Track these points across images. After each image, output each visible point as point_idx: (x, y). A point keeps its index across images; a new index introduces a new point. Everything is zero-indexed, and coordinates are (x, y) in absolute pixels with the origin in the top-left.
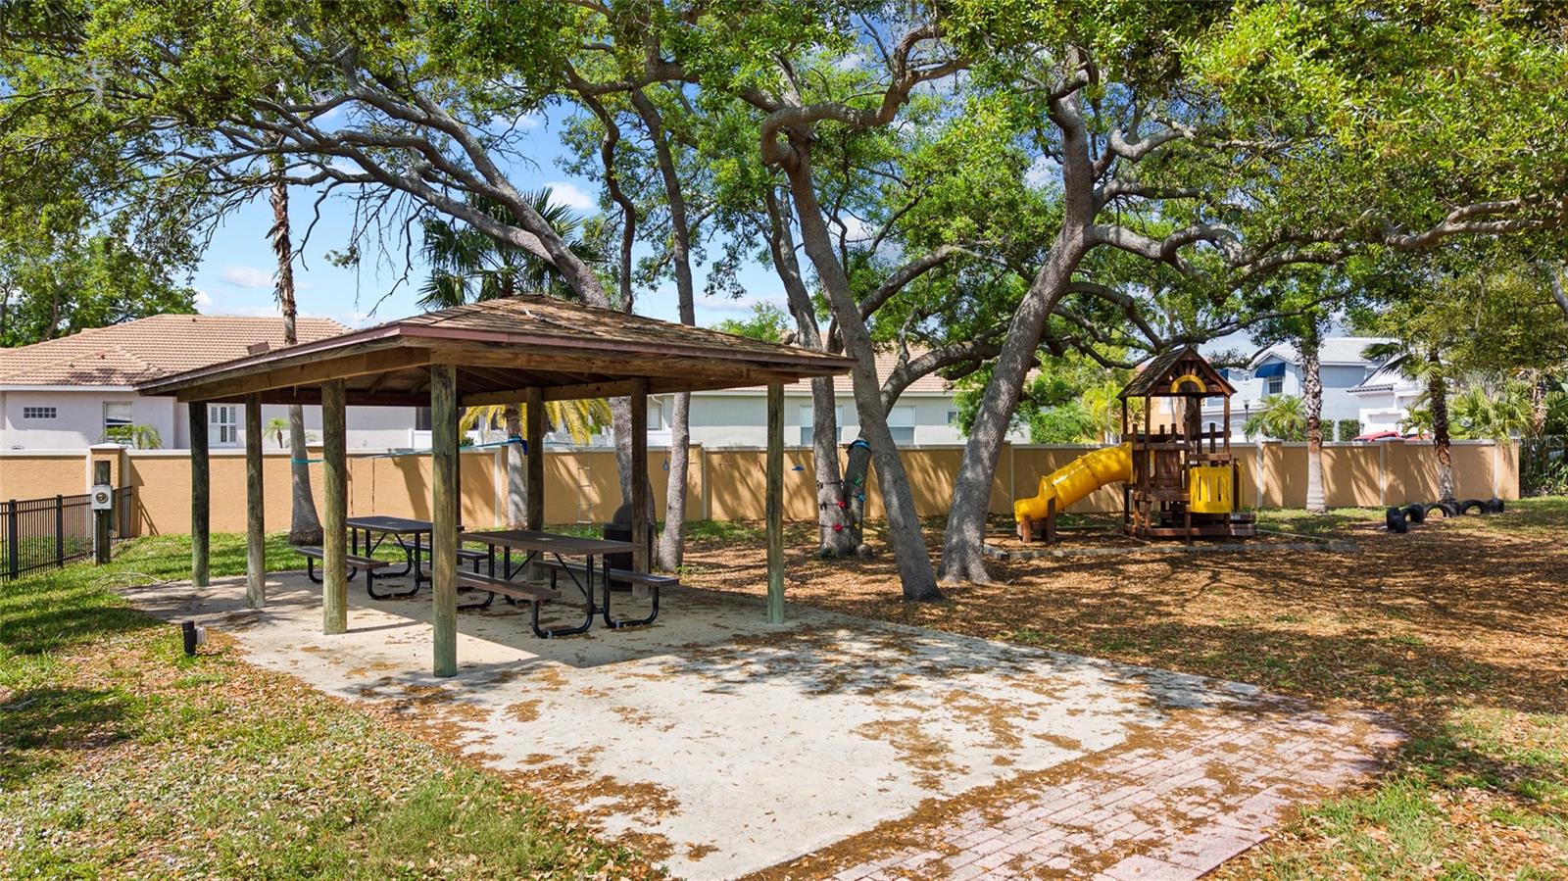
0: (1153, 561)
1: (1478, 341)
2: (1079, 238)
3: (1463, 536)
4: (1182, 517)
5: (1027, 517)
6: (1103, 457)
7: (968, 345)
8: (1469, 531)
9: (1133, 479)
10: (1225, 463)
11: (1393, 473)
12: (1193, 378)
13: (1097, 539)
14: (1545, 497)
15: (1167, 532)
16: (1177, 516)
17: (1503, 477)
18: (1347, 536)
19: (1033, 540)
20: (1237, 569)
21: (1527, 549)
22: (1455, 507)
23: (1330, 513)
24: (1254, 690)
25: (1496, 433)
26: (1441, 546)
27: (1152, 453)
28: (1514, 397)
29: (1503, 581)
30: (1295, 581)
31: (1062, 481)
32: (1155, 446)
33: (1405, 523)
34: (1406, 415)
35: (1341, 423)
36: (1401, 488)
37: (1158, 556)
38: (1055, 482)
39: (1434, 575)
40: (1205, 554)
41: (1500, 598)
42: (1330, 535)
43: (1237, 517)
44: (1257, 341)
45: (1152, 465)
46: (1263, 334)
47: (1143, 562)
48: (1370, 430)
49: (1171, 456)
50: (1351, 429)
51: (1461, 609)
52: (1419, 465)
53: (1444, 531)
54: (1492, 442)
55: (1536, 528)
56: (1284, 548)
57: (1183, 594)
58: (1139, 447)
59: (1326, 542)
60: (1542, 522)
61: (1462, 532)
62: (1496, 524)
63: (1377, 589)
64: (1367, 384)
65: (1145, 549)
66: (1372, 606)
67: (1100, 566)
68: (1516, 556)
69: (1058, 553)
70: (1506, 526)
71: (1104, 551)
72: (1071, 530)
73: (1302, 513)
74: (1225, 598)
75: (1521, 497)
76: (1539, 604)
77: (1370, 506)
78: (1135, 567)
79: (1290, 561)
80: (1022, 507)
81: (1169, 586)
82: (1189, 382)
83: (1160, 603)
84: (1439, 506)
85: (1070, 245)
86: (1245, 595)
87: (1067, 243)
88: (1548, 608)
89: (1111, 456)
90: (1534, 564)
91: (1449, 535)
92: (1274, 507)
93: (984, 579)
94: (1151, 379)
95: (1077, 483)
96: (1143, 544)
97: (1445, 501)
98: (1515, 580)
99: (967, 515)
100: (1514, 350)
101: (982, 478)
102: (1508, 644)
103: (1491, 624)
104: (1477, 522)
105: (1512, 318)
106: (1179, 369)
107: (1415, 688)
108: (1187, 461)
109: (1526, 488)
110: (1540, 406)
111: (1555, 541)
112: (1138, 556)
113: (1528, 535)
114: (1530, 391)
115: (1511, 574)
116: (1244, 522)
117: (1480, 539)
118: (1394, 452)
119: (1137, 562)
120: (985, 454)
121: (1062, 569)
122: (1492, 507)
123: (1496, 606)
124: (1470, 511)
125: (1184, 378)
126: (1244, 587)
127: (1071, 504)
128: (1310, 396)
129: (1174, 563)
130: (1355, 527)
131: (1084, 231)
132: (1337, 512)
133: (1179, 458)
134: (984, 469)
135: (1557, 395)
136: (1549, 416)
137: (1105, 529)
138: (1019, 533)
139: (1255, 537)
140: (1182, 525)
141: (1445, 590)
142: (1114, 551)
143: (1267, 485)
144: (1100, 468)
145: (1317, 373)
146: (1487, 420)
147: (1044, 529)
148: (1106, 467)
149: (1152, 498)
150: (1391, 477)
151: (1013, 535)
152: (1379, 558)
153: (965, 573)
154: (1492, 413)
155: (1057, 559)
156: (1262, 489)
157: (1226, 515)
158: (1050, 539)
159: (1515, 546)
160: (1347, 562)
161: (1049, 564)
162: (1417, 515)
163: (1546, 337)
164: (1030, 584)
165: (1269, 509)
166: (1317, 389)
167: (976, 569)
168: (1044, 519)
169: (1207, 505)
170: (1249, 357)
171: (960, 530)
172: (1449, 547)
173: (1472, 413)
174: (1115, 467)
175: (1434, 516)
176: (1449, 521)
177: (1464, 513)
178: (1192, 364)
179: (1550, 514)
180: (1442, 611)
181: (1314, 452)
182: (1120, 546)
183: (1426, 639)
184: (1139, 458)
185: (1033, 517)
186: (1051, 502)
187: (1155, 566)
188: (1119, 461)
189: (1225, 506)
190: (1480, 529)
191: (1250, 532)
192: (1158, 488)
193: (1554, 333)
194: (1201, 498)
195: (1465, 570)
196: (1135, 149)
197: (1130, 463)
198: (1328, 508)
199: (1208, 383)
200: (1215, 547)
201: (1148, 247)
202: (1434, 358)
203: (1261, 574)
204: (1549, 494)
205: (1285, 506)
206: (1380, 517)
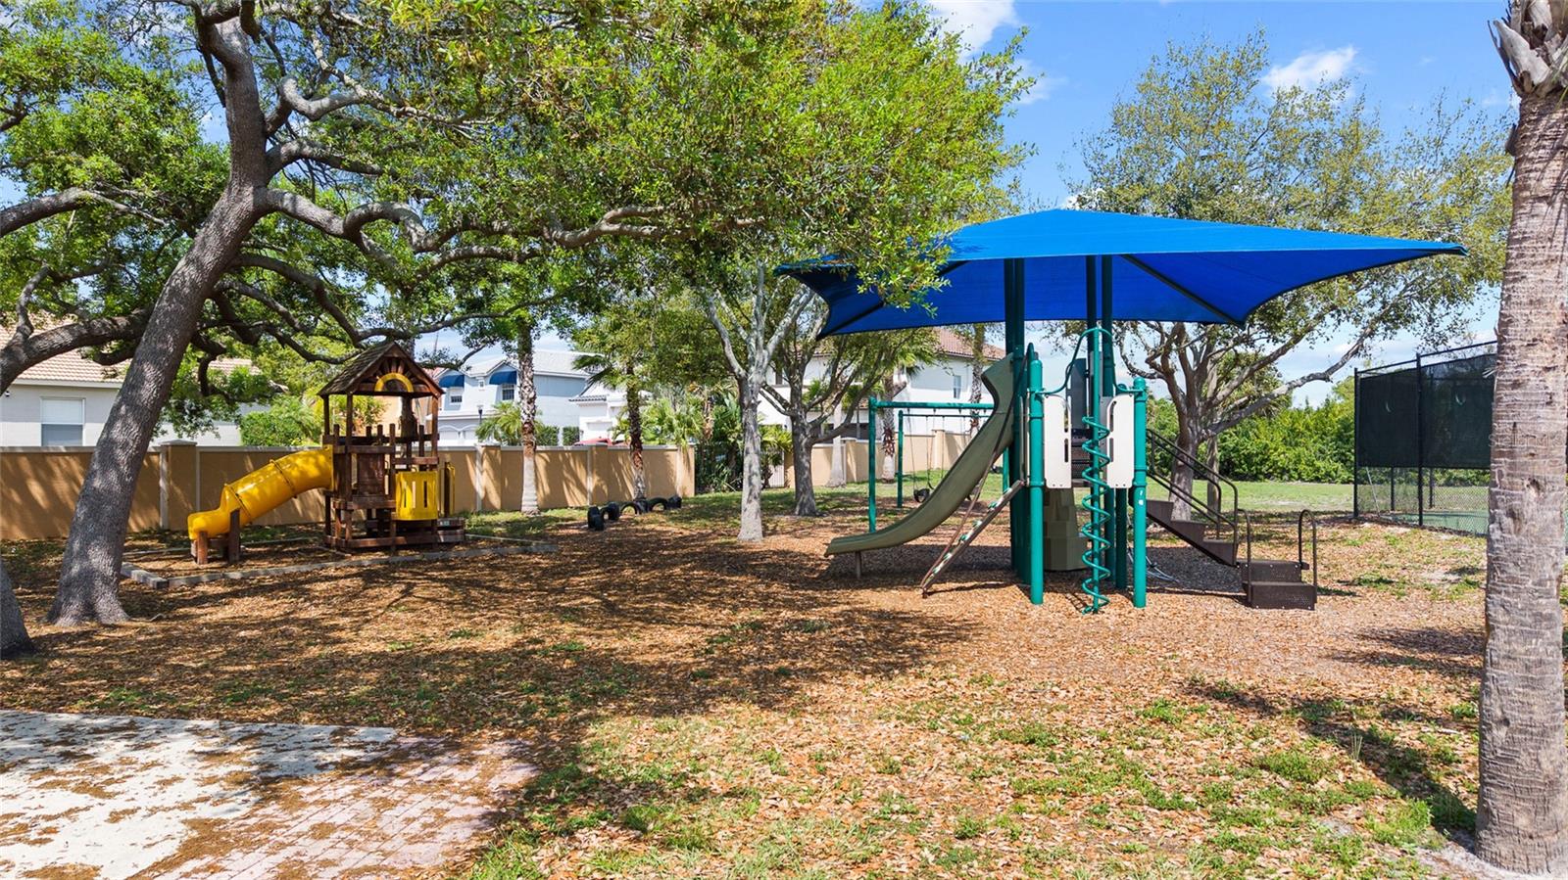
0: (346, 577)
1: (660, 357)
2: (248, 200)
3: (648, 531)
4: (388, 525)
5: (202, 533)
6: (299, 461)
7: (122, 321)
8: (653, 526)
9: (334, 485)
10: (433, 467)
11: (599, 475)
12: (399, 376)
13: (292, 554)
14: (713, 494)
15: (370, 542)
16: (382, 523)
17: (683, 480)
18: (553, 536)
19: (210, 561)
20: (434, 580)
21: (693, 540)
22: (645, 505)
23: (543, 514)
24: (388, 734)
25: (678, 440)
26: (628, 542)
27: (354, 459)
28: (692, 409)
29: (668, 572)
30: (488, 588)
31: (248, 490)
32: (356, 449)
33: (603, 520)
34: (616, 423)
35: (565, 429)
36: (604, 487)
37: (354, 570)
38: (240, 491)
39: (615, 570)
40: (408, 564)
41: (661, 590)
42: (538, 537)
43: (447, 523)
44: (467, 342)
45: (354, 470)
46: (474, 335)
47: (336, 578)
48: (589, 437)
49: (375, 460)
50: (573, 435)
51: (628, 605)
52: (619, 468)
53: (633, 527)
54: (675, 447)
55: (703, 521)
56: (488, 553)
57: (365, 613)
58: (340, 449)
59: (530, 544)
60: (707, 516)
61: (647, 527)
62: (673, 519)
63: (562, 591)
64: (585, 394)
65: (343, 563)
66: (551, 610)
67: (282, 587)
68: (684, 547)
69: (236, 575)
70: (681, 520)
71: (293, 569)
72: (265, 545)
73: (517, 516)
74: (409, 615)
75: (696, 494)
76: (690, 593)
77: (577, 505)
78: (324, 586)
79: (490, 566)
80: (198, 522)
81: (354, 606)
82: (394, 381)
83: (335, 628)
84: (632, 505)
85: (237, 208)
86: (431, 609)
87: (235, 204)
88: (696, 596)
89: (309, 459)
90: (694, 554)
91: (637, 531)
92: (492, 511)
93: (120, 617)
94: (354, 375)
95: (268, 491)
96: (343, 558)
97: (637, 500)
98: (677, 570)
99: (94, 536)
100: (687, 367)
101: (117, 488)
102: (658, 639)
103: (649, 618)
104: (660, 518)
105: (685, 339)
106: (384, 364)
107: (560, 705)
108: (393, 466)
109: (700, 486)
110: (710, 417)
111: (714, 532)
112: (332, 572)
113: (696, 528)
114: (702, 404)
115: (675, 565)
116: (453, 527)
117: (660, 532)
118: (602, 457)
119: (328, 578)
120: (122, 456)
121: (236, 594)
122: (673, 503)
123: (656, 599)
124: (655, 508)
125: (389, 377)
126: (433, 600)
127: (258, 517)
128: (525, 402)
129: (370, 577)
130: (561, 527)
131: (254, 193)
132: (549, 513)
133: (383, 461)
134: (120, 477)
135: (722, 408)
136: (716, 427)
137: (306, 542)
138: (193, 553)
139: (465, 542)
140: (387, 535)
141: (618, 586)
142: (304, 568)
143: (486, 490)
144: (295, 473)
145: (532, 380)
146: (671, 428)
147: (225, 547)
148: (303, 473)
149: (353, 505)
150: (596, 478)
151: (187, 556)
152: (573, 557)
153: (90, 611)
154: (675, 422)
155: (233, 583)
156: (482, 494)
157: (434, 522)
158: (232, 558)
159: (684, 538)
160: (545, 563)
161: (220, 590)
162: (614, 513)
163: (710, 358)
164: (186, 617)
165: (487, 513)
166: (532, 395)
167: (107, 605)
168: (227, 535)
169: (413, 512)
170: (461, 358)
171: (83, 555)
172: (634, 542)
173: (661, 422)
174: (313, 472)
175: (628, 513)
176: (639, 518)
177: (651, 510)
178: (398, 361)
179: (714, 509)
180: (611, 608)
181: (529, 456)
182: (317, 560)
183: (587, 642)
184: (340, 461)
185: (212, 532)
186: (235, 515)
187: (348, 582)
188: (317, 465)
189: (434, 509)
190: (661, 524)
191: (459, 538)
192: (361, 494)
193: (715, 354)
194: (407, 505)
195: (640, 564)
196: (314, 106)
197: (331, 467)
198: (541, 510)
199: (416, 382)
200: (418, 557)
201: (330, 221)
202: (630, 371)
203: (455, 584)
204: (716, 491)
205: (503, 509)
206: (583, 516)
